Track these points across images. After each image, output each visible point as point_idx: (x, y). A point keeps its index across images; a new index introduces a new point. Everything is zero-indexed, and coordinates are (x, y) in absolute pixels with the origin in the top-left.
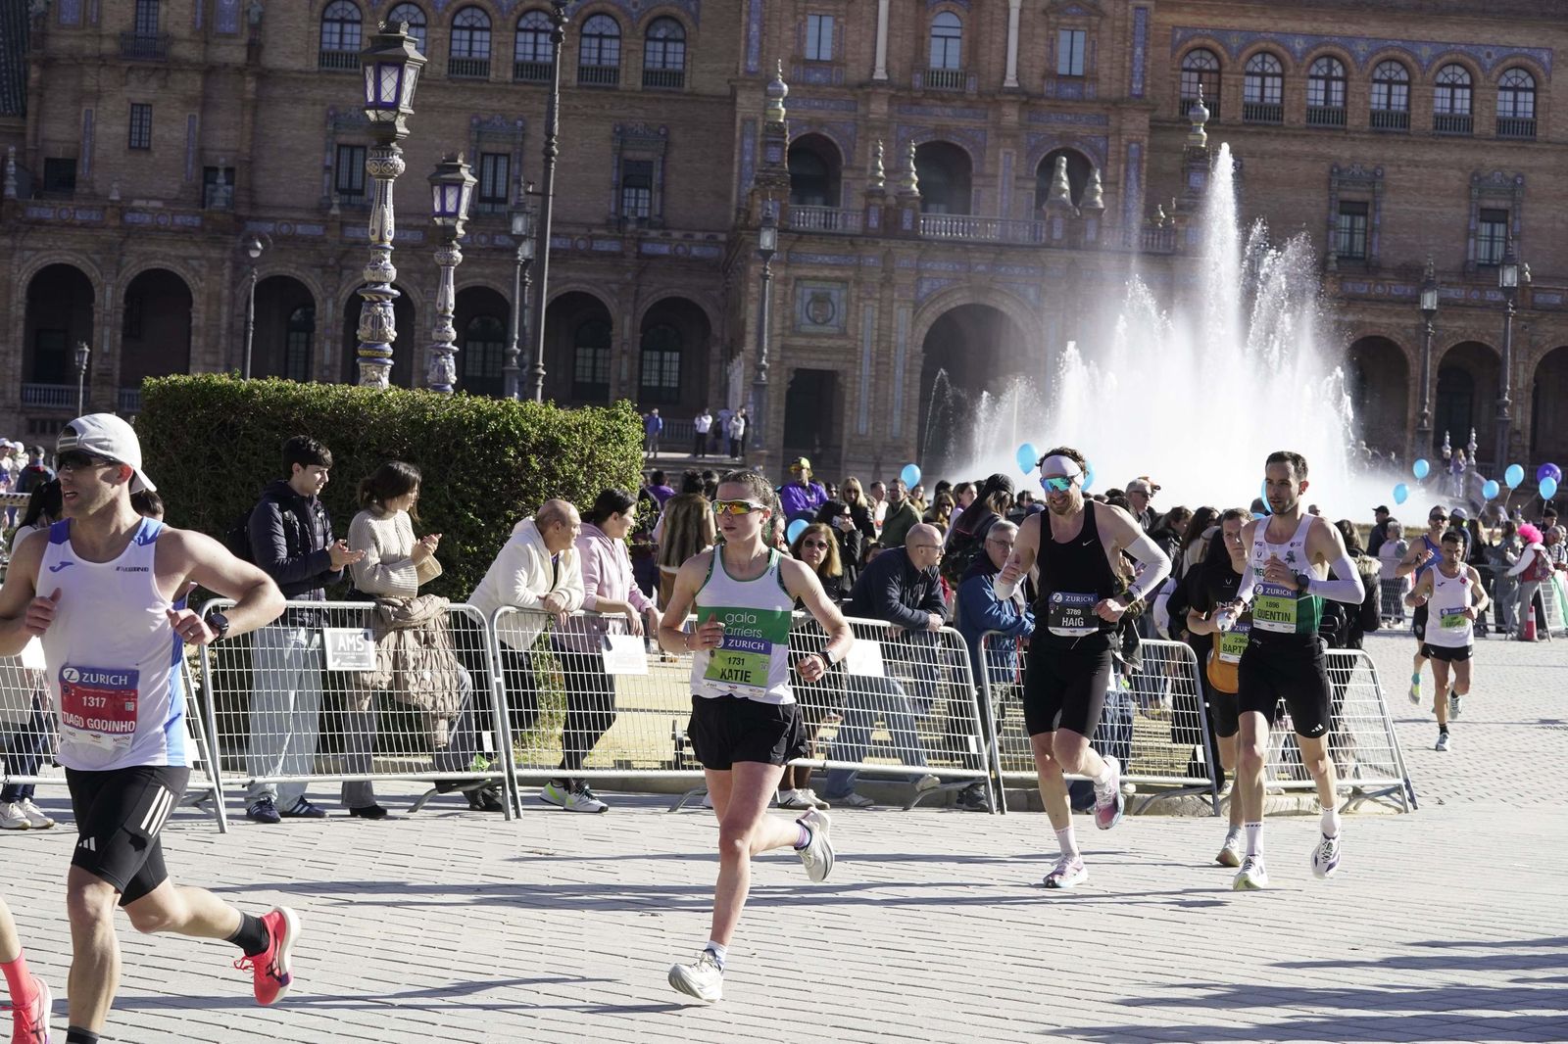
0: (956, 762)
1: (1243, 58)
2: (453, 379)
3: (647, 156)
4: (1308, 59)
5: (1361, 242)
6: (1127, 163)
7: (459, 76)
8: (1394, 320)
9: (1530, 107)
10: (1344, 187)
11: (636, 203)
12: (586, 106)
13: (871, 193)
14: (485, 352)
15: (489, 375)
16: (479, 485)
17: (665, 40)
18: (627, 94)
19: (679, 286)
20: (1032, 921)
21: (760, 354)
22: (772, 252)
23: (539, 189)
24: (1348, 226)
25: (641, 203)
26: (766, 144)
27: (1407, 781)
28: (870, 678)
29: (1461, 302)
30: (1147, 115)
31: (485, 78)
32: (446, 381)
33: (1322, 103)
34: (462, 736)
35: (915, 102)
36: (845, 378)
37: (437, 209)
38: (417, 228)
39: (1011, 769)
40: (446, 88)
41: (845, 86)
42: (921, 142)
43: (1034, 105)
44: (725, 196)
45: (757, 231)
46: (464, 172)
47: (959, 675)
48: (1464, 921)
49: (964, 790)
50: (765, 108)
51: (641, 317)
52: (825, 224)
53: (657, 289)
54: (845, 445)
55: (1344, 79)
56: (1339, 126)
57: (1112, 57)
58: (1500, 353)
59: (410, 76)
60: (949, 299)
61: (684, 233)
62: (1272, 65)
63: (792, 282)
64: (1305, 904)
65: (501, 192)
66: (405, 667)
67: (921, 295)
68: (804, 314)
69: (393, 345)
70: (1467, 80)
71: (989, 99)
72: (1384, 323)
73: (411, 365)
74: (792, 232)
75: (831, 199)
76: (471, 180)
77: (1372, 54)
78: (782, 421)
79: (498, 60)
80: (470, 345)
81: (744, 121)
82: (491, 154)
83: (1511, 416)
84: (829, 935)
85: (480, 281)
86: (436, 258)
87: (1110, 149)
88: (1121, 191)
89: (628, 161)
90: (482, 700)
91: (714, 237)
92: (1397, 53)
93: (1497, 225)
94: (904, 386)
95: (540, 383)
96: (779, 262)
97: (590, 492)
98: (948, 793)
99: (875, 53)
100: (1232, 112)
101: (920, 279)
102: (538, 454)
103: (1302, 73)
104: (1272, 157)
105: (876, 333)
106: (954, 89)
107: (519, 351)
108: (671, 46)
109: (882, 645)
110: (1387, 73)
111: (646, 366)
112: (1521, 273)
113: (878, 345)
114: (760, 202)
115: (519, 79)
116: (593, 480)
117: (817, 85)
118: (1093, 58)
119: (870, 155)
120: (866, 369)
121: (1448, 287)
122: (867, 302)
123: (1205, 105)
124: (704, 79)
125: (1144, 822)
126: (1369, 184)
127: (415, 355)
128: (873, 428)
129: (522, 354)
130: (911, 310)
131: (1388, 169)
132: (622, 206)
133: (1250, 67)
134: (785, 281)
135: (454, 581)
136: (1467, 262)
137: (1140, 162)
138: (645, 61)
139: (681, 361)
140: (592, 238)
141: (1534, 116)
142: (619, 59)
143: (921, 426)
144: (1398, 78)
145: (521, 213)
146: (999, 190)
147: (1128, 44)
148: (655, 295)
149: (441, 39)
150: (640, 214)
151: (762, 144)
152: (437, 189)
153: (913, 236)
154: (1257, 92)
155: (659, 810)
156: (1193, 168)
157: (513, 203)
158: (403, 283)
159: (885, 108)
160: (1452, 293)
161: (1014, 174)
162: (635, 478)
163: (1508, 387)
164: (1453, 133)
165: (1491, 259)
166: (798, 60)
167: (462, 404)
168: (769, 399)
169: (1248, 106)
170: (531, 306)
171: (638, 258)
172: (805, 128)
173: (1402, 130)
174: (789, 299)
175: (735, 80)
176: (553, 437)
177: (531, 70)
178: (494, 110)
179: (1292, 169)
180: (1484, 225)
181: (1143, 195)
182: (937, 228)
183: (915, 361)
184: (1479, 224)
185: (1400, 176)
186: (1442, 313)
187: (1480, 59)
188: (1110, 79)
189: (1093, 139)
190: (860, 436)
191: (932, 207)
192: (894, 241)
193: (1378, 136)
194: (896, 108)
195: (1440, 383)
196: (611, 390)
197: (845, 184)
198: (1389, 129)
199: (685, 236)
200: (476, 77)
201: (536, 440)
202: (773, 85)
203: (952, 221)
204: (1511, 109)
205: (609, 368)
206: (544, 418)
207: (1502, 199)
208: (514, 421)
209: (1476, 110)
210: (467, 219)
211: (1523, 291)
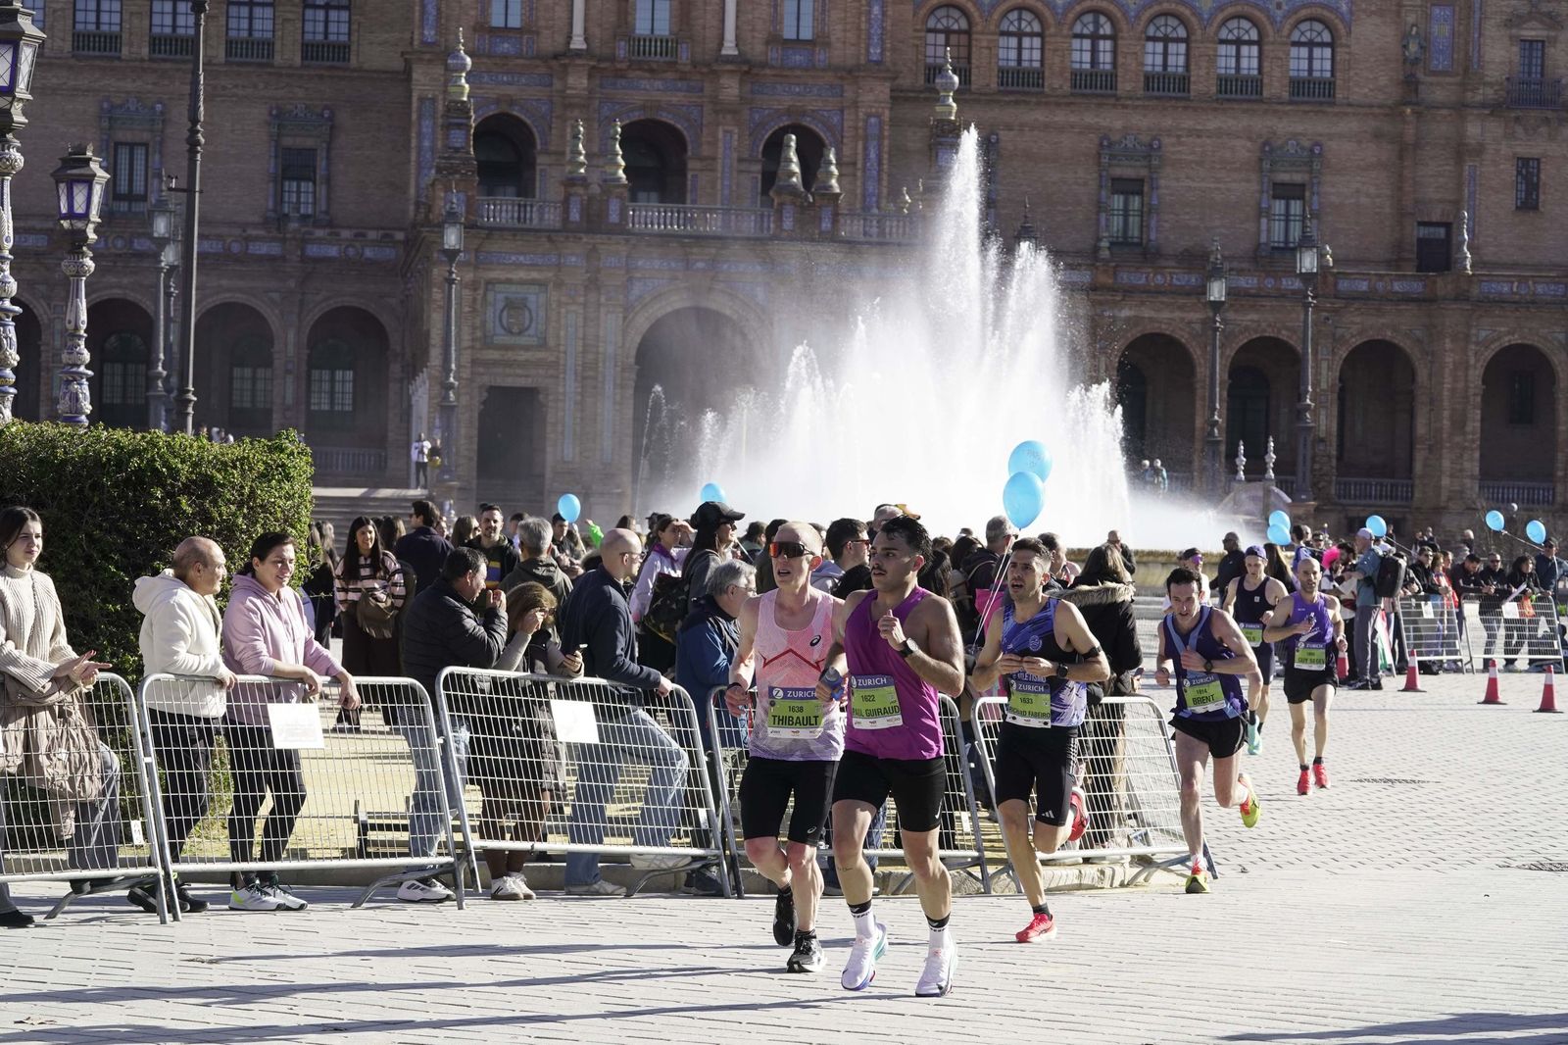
0: (684, 840)
1: (996, 16)
2: (88, 408)
3: (309, 143)
4: (1071, 16)
5: (1137, 226)
6: (866, 139)
7: (86, 52)
8: (1177, 314)
9: (1328, 65)
10: (1114, 162)
11: (299, 198)
12: (236, 86)
13: (571, 182)
14: (125, 376)
15: (130, 401)
16: (120, 532)
17: (327, 7)
18: (284, 72)
19: (348, 294)
20: (777, 1022)
21: (447, 370)
22: (459, 251)
23: (185, 186)
24: (1121, 207)
25: (304, 197)
26: (448, 127)
28: (582, 745)
29: (1253, 291)
30: (888, 84)
31: (117, 54)
32: (80, 411)
33: (1088, 66)
35: (620, 74)
36: (547, 395)
37: (64, 210)
38: (40, 231)
40: (70, 68)
41: (537, 57)
42: (627, 122)
43: (757, 75)
44: (403, 189)
45: (439, 227)
48: (1274, 1009)
50: (446, 85)
51: (307, 332)
52: (519, 218)
53: (325, 297)
54: (548, 475)
55: (1113, 38)
56: (1109, 92)
57: (845, 19)
58: (1299, 349)
59: (27, 54)
60: (663, 303)
61: (355, 231)
62: (1030, 23)
63: (482, 282)
64: (1090, 994)
65: (139, 187)
66: (37, 749)
67: (632, 298)
68: (497, 323)
69: (15, 370)
70: (1254, 35)
71: (705, 70)
72: (1164, 318)
73: (38, 391)
74: (478, 227)
75: (525, 190)
76: (102, 175)
77: (1144, 8)
78: (475, 447)
79: (131, 34)
80: (107, 368)
81: (421, 100)
82: (126, 144)
83: (1314, 421)
85: (117, 293)
86: (63, 268)
87: (846, 124)
88: (859, 174)
89: (287, 149)
90: (131, 782)
91: (391, 236)
92: (1174, 6)
93: (1292, 202)
94: (615, 404)
95: (190, 410)
96: (466, 264)
99: (571, 18)
100: (985, 78)
101: (630, 279)
102: (190, 494)
103: (1065, 32)
104: (1032, 129)
105: (580, 343)
106: (668, 59)
107: (165, 373)
108: (333, 15)
109: (595, 707)
110: (1162, 29)
111: (315, 387)
112: (1321, 256)
113: (584, 357)
114: (442, 195)
115: (156, 56)
117: (505, 56)
118: (823, 20)
119: (569, 137)
120: (570, 386)
121: (1238, 275)
122: (573, 308)
123: (954, 72)
124: (374, 53)
126: (1145, 157)
127: (42, 381)
128: (581, 453)
129: (168, 376)
130: (621, 315)
131: (1166, 140)
132: (282, 201)
133: (1005, 26)
134: (474, 286)
136: (1260, 244)
138: (303, 33)
139: (354, 382)
140: (248, 239)
141: (1333, 75)
142: (274, 30)
143: (635, 450)
144: (1174, 35)
145: (163, 212)
146: (719, 175)
147: (863, 1)
148: (324, 305)
149: (63, 9)
150: (302, 211)
151: (442, 126)
152: (62, 186)
153: (620, 230)
154: (1013, 55)
155: (341, 905)
156: (941, 144)
157: (154, 201)
158: (26, 298)
159: (585, 81)
160: (1247, 282)
161: (735, 155)
162: (303, 520)
163: (1310, 389)
164: (1239, 96)
165: (1286, 241)
166: (482, 28)
167: (98, 439)
168: (458, 423)
169: (1003, 72)
170: (179, 320)
171: (301, 262)
172: (493, 107)
173: (1180, 95)
174: (478, 307)
175: (408, 53)
176: (207, 475)
177: (171, 45)
178: (128, 93)
179: (1056, 143)
180: (1277, 202)
181: (885, 177)
182: (649, 220)
183: (627, 375)
184: (1272, 201)
185: (1180, 148)
186: (1231, 305)
187: (1268, 10)
188: (844, 43)
189: (825, 114)
190: (565, 462)
191: (642, 195)
192: (599, 236)
193: (1154, 103)
194: (598, 82)
195: (1230, 386)
196: (275, 416)
197: (541, 170)
198: (1166, 93)
199: (356, 235)
200: (105, 54)
201: (187, 478)
202: (454, 58)
203: (665, 212)
204: (1306, 68)
205: (272, 391)
206: (195, 453)
207: (1297, 172)
208: (161, 457)
209: (1266, 70)
210: (99, 220)
211: (1325, 277)
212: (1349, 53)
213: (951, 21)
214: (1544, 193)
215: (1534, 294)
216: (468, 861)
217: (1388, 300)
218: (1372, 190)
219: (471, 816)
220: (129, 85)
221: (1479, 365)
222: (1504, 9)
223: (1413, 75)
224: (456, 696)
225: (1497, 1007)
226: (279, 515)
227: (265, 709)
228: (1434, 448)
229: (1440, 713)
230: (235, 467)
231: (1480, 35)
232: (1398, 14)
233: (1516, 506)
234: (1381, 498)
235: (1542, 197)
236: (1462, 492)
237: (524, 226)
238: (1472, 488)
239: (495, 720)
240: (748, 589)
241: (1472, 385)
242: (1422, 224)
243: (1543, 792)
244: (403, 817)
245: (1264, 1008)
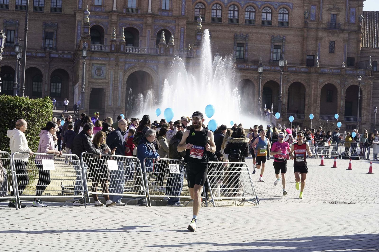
0: (137, 193)
1: (211, 5)
3: (52, 31)
4: (228, 6)
5: (243, 54)
6: (181, 33)
7: (1, 9)
8: (251, 75)
9: (287, 18)
10: (238, 39)
11: (49, 43)
12: (35, 17)
13: (112, 41)
14: (8, 83)
15: (9, 89)
16: (8, 119)
18: (46, 14)
19: (60, 66)
20: (159, 235)
21: (83, 84)
22: (86, 56)
23: (24, 40)
24: (239, 50)
25: (50, 43)
26: (84, 28)
27: (256, 197)
28: (114, 171)
29: (269, 70)
30: (186, 20)
31: (8, 9)
33: (232, 17)
34: (4, 187)
35: (124, 17)
36: (106, 90)
39: (152, 195)
41: (105, 12)
42: (126, 27)
43: (156, 17)
44: (74, 42)
45: (82, 51)
46: (3, 35)
47: (138, 169)
48: (273, 234)
49: (140, 200)
50: (84, 18)
51: (50, 74)
52: (100, 49)
53: (55, 66)
54: (106, 108)
55: (238, 11)
56: (237, 23)
57: (176, 5)
58: (279, 83)
60: (133, 69)
61: (62, 51)
62: (219, 7)
63: (91, 64)
64: (231, 230)
65: (12, 40)
67: (126, 68)
68: (95, 73)
70: (270, 11)
71: (144, 16)
72: (248, 75)
74: (91, 51)
75: (102, 42)
76: (5, 37)
77: (245, 4)
78: (89, 102)
79: (11, 5)
80: (4, 81)
81: (78, 21)
82: (9, 30)
83: (282, 100)
84: (105, 239)
85: (7, 64)
87: (176, 29)
88: (179, 41)
89: (47, 32)
90: (10, 177)
91: (70, 53)
92: (252, 4)
93: (278, 50)
94: (121, 92)
95: (24, 92)
96: (88, 59)
97: (38, 121)
98: (135, 201)
99: (113, 3)
100: (208, 20)
101: (126, 64)
102: (25, 111)
103: (227, 9)
104: (219, 31)
105: (114, 78)
106: (135, 13)
107: (17, 83)
108: (58, 1)
109: (117, 162)
110: (249, 9)
111: (52, 87)
112: (285, 62)
113: (114, 82)
114: (82, 43)
115: (17, 10)
116: (39, 118)
117: (98, 12)
118: (171, 5)
119: (112, 31)
121: (265, 66)
122: (112, 70)
123: (201, 18)
124: (67, 10)
125: (187, 208)
126: (245, 39)
128: (113, 104)
129: (18, 84)
130: (123, 72)
131: (250, 35)
132: (45, 44)
133: (213, 8)
134: (89, 64)
135: (2, 145)
136: (271, 59)
137: (184, 33)
138: (51, 5)
139: (61, 86)
140: (37, 53)
141: (288, 21)
142: (44, 5)
143: (126, 103)
144: (252, 11)
145: (18, 46)
146: (147, 40)
147: (181, 1)
148: (54, 68)
150: (50, 46)
151: (83, 27)
153: (123, 52)
154: (215, 14)
155: (58, 206)
156: (197, 34)
157: (16, 43)
159: (116, 18)
160: (267, 68)
161: (150, 36)
163: (281, 92)
164: (267, 25)
165: (277, 59)
166: (93, 5)
167: (4, 98)
168: (85, 96)
169: (212, 18)
170: (21, 71)
171: (50, 58)
172: (95, 23)
173: (253, 24)
174: (90, 69)
175: (76, 10)
176: (29, 106)
177: (20, 7)
178: (10, 18)
179: (224, 35)
180: (275, 50)
181: (185, 42)
182: (130, 50)
183: (124, 86)
184: (274, 49)
185: (253, 37)
186: (264, 73)
187: (274, 5)
188: (176, 10)
189: (171, 27)
190: (110, 106)
191: (129, 44)
192: (118, 54)
193: (247, 26)
194: (119, 18)
195: (263, 92)
196: (43, 94)
197: (105, 38)
198: (250, 24)
199: (62, 52)
200: (5, 9)
201: (24, 107)
202: (86, 12)
203: (134, 48)
204: (282, 19)
205: (42, 88)
206: (26, 101)
207: (280, 43)
208: (18, 102)
209: (273, 19)
210: (4, 47)
211: (285, 67)
212: (292, 16)
213: (201, 6)
214: (336, 49)
215: (333, 72)
216: (87, 197)
217: (300, 73)
218: (297, 47)
219: (88, 186)
220: (11, 16)
221: (320, 88)
222: (328, 7)
223: (306, 21)
224: (85, 159)
225: (324, 234)
226: (45, 116)
227: (41, 161)
228: (310, 107)
229: (310, 167)
230: (35, 105)
231: (322, 12)
232: (303, 7)
233: (328, 121)
234: (297, 118)
235: (335, 50)
236: (316, 117)
237: (102, 51)
238: (318, 116)
239: (94, 164)
240: (154, 136)
241: (318, 93)
242: (308, 55)
243: (334, 186)
244: (73, 186)
245: (271, 234)
